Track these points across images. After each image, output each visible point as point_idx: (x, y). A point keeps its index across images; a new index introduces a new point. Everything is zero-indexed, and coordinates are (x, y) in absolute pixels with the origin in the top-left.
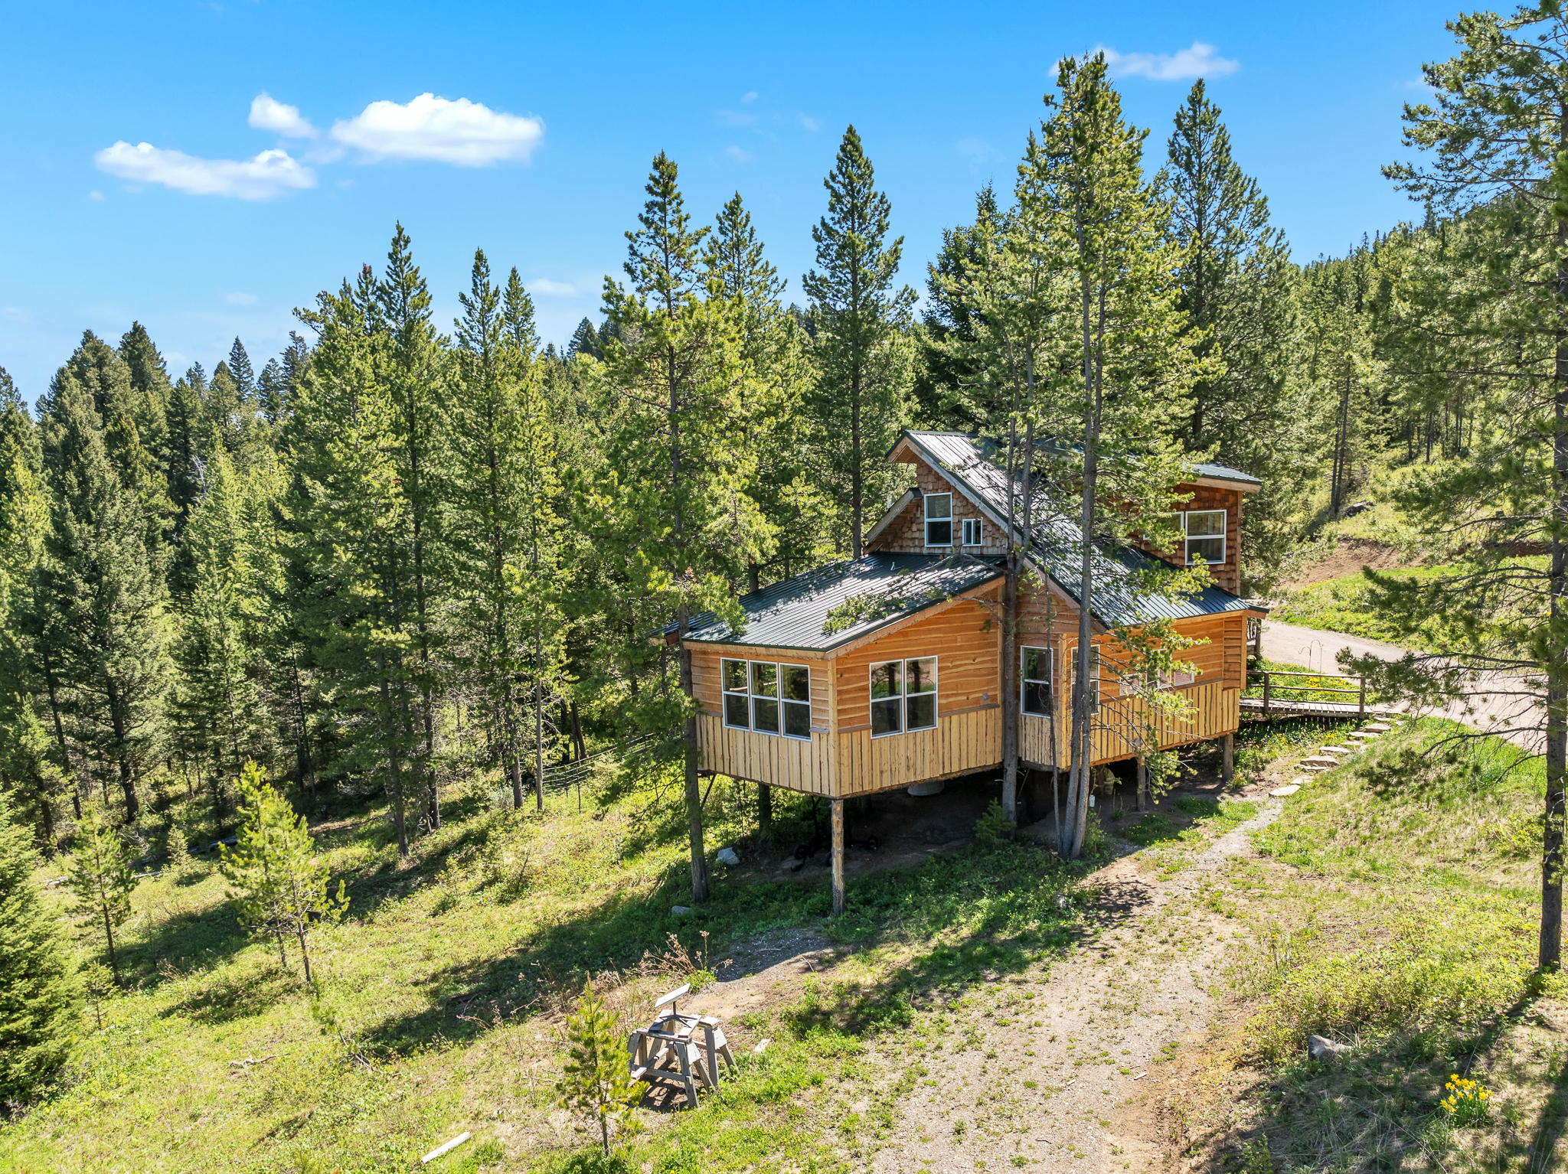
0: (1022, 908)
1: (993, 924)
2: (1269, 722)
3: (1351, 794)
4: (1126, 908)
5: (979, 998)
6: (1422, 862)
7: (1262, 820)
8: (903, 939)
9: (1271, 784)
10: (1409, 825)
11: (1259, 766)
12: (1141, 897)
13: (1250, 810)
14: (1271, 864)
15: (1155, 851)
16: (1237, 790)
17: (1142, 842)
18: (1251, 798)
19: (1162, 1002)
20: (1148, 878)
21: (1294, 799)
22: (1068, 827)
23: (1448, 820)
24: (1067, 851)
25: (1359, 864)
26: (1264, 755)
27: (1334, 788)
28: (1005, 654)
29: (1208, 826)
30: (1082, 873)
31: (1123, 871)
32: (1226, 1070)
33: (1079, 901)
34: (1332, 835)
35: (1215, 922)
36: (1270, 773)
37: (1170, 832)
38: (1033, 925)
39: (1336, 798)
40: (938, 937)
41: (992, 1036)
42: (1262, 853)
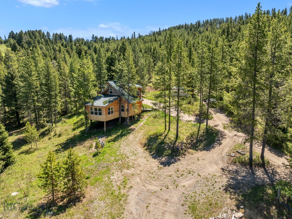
0: (124, 131)
1: (122, 133)
2: (144, 111)
3: (152, 118)
4: (134, 130)
5: (123, 138)
6: (158, 124)
7: (144, 121)
8: (114, 135)
9: (145, 118)
10: (157, 121)
11: (143, 116)
12: (135, 129)
13: (143, 120)
14: (145, 125)
15: (135, 125)
16: (141, 118)
17: (134, 124)
18: (143, 119)
19: (139, 136)
20: (135, 127)
21: (147, 119)
22: (127, 123)
23: (160, 120)
24: (127, 125)
25: (153, 125)
26: (144, 115)
27: (150, 118)
28: (119, 106)
29: (139, 122)
30: (129, 127)
31: (132, 127)
32: (145, 140)
33: (129, 130)
34: (151, 122)
35: (141, 130)
36: (144, 117)
37: (136, 123)
38: (126, 132)
39: (151, 119)
40: (117, 134)
41: (126, 141)
42: (145, 124)
